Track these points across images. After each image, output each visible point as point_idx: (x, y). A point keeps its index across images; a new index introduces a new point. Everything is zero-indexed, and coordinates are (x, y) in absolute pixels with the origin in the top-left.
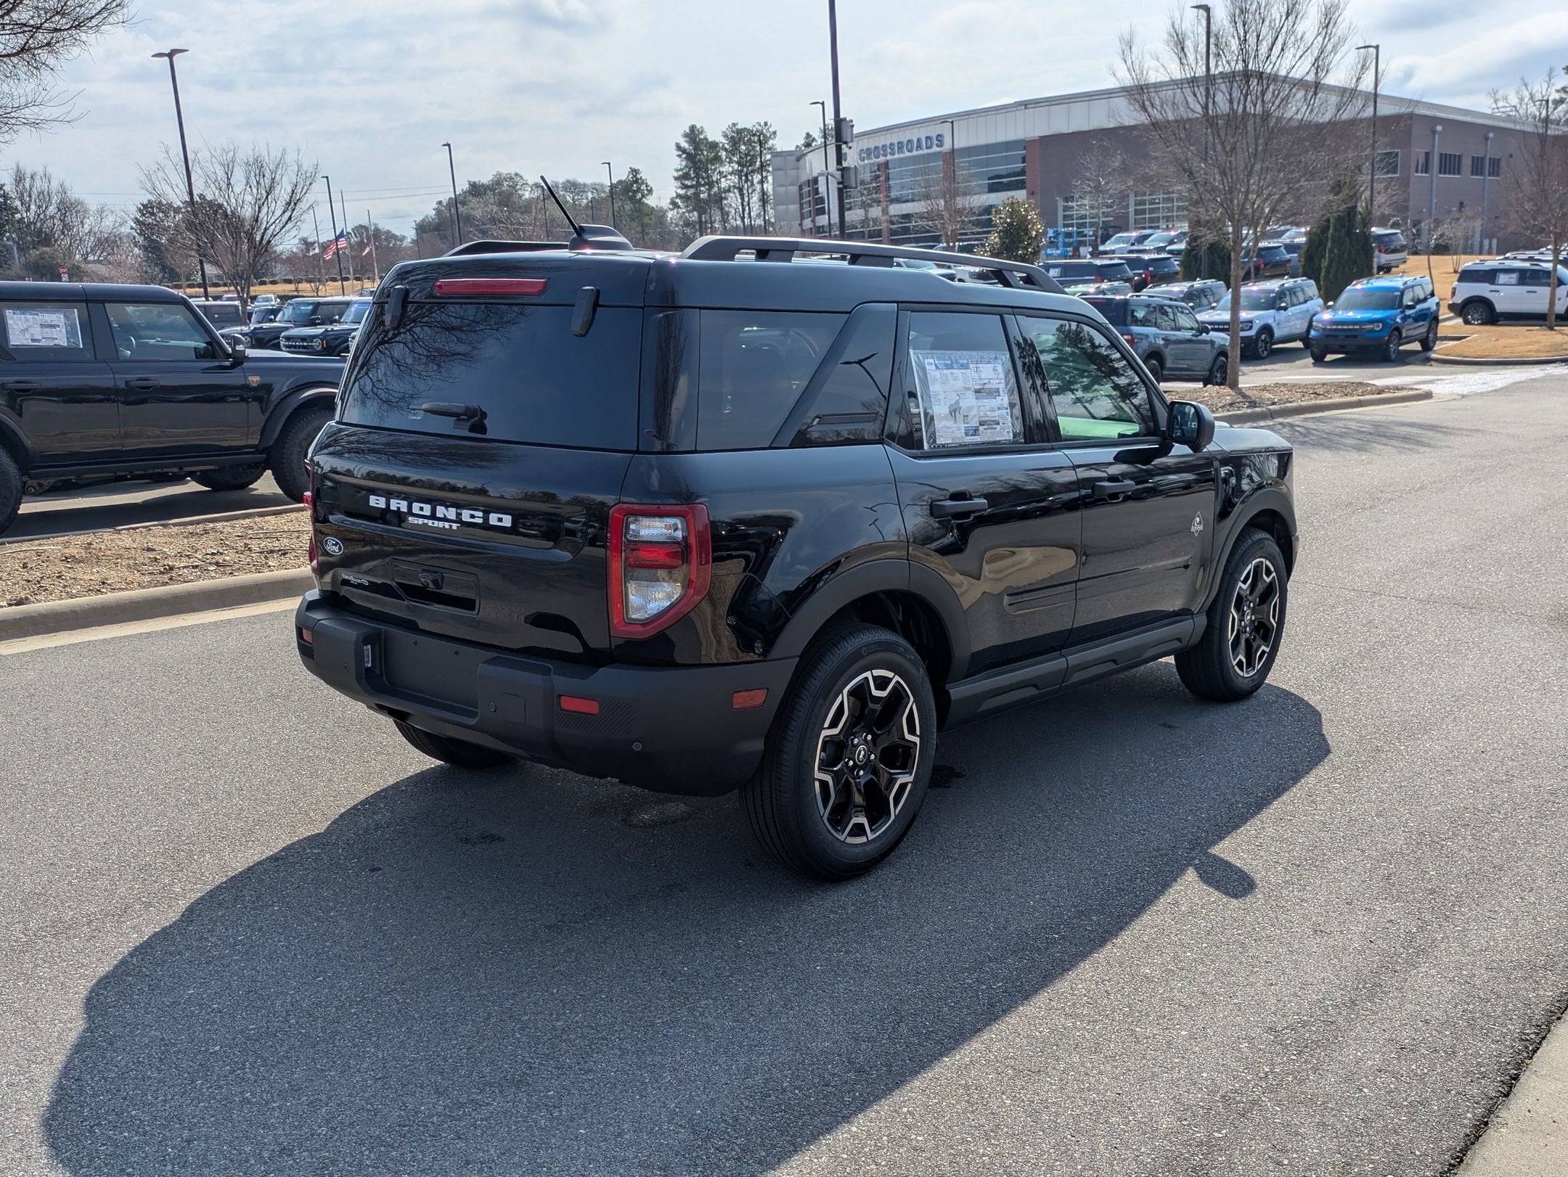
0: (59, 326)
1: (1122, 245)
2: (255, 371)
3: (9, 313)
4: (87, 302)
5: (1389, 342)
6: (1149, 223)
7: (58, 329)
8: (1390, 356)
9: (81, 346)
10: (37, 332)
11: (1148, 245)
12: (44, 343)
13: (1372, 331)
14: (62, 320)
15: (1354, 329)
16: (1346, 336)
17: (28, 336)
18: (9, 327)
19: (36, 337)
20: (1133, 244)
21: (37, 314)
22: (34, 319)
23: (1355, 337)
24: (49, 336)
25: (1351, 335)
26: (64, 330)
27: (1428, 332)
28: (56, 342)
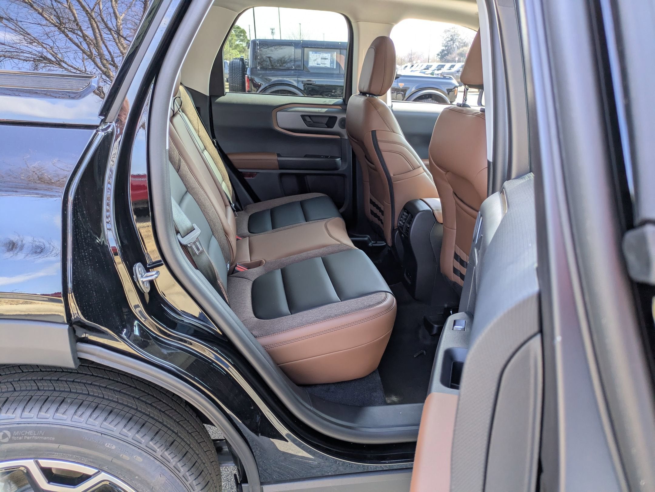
0: (328, 59)
2: (402, 81)
3: (310, 53)
4: (340, 49)
7: (327, 60)
9: (335, 68)
10: (319, 61)
12: (321, 66)
14: (330, 56)
17: (316, 62)
18: (310, 58)
19: (319, 63)
21: (320, 54)
22: (319, 56)
24: (324, 63)
26: (329, 61)
28: (326, 65)
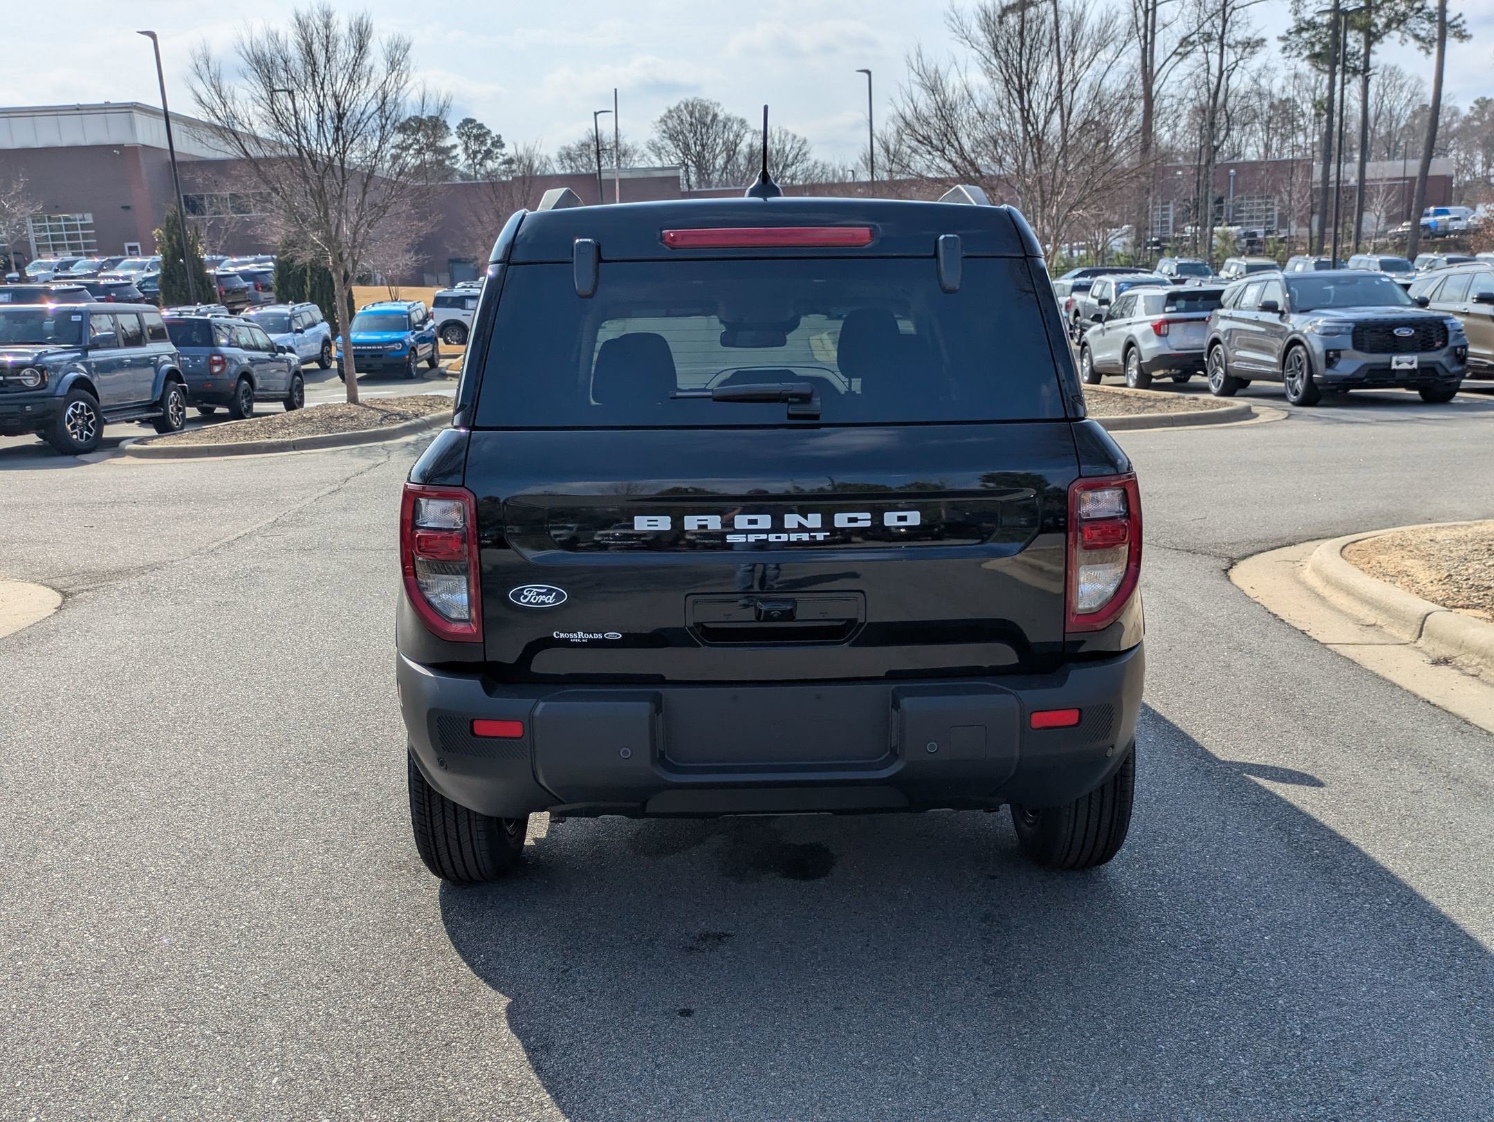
1: (43, 272)
5: (410, 361)
6: (85, 248)
8: (411, 373)
11: (74, 271)
13: (394, 350)
15: (377, 350)
16: (372, 356)
20: (56, 271)
23: (381, 356)
25: (376, 355)
27: (433, 351)
